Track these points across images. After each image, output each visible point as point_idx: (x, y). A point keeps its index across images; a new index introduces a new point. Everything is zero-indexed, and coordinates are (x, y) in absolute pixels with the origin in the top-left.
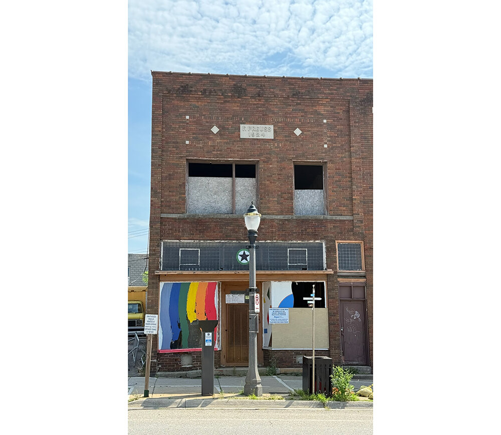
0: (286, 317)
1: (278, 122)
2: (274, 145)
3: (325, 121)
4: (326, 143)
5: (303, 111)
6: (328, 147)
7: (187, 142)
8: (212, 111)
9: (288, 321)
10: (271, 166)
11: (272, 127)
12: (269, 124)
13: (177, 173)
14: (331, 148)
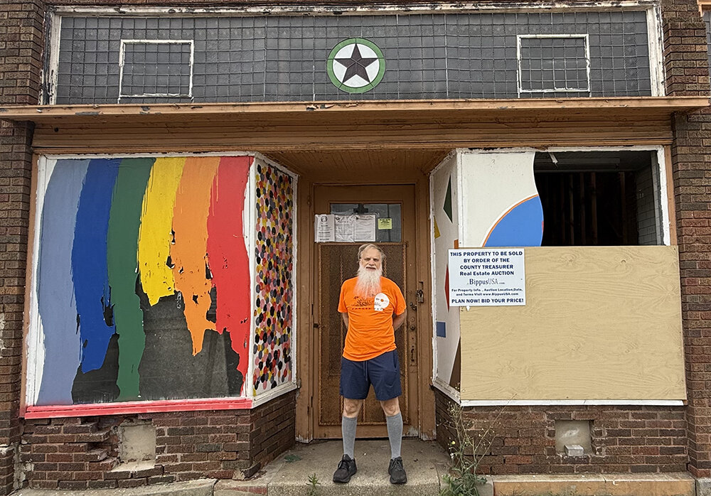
0: (517, 281)
9: (522, 295)
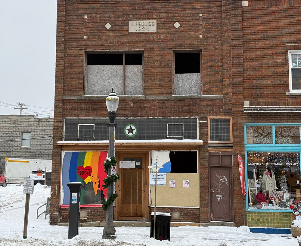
0: (164, 180)
1: (161, 17)
2: (157, 37)
3: (201, 15)
4: (201, 34)
5: (182, 7)
6: (203, 37)
7: (85, 37)
8: (105, 11)
10: (153, 55)
11: (155, 22)
12: (153, 19)
13: (77, 63)
14: (206, 38)
